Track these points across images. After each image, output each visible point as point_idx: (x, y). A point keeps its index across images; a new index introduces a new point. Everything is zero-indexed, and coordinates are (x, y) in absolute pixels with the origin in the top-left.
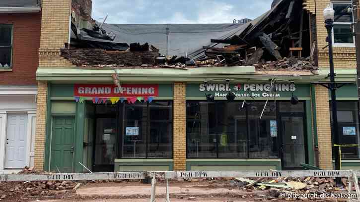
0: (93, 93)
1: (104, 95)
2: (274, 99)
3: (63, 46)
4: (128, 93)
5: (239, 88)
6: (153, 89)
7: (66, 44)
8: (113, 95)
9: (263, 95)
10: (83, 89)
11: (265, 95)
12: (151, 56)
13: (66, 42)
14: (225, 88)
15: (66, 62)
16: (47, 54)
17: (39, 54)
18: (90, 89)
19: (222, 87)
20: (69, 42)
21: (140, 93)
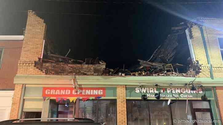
0: (56, 93)
1: (65, 95)
2: (186, 99)
3: (37, 60)
4: (83, 94)
5: (164, 91)
6: (102, 91)
7: (40, 59)
8: (71, 95)
9: (181, 96)
10: (49, 91)
11: (182, 96)
12: (100, 68)
13: (40, 57)
14: (154, 91)
15: (38, 71)
16: (25, 64)
17: (19, 64)
18: (54, 91)
19: (151, 90)
20: (42, 57)
21: (92, 93)
